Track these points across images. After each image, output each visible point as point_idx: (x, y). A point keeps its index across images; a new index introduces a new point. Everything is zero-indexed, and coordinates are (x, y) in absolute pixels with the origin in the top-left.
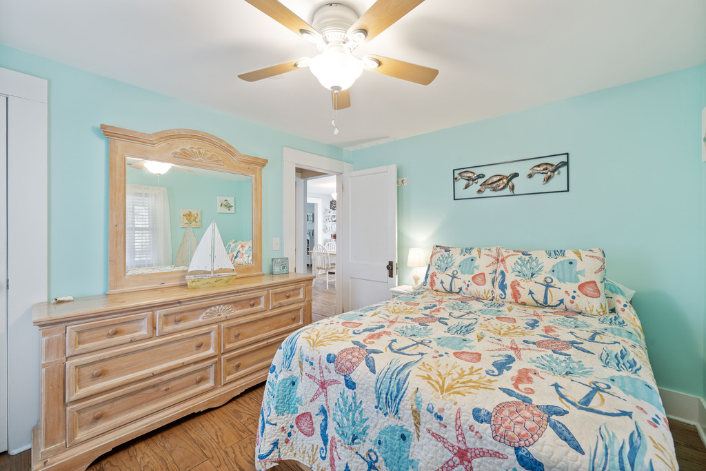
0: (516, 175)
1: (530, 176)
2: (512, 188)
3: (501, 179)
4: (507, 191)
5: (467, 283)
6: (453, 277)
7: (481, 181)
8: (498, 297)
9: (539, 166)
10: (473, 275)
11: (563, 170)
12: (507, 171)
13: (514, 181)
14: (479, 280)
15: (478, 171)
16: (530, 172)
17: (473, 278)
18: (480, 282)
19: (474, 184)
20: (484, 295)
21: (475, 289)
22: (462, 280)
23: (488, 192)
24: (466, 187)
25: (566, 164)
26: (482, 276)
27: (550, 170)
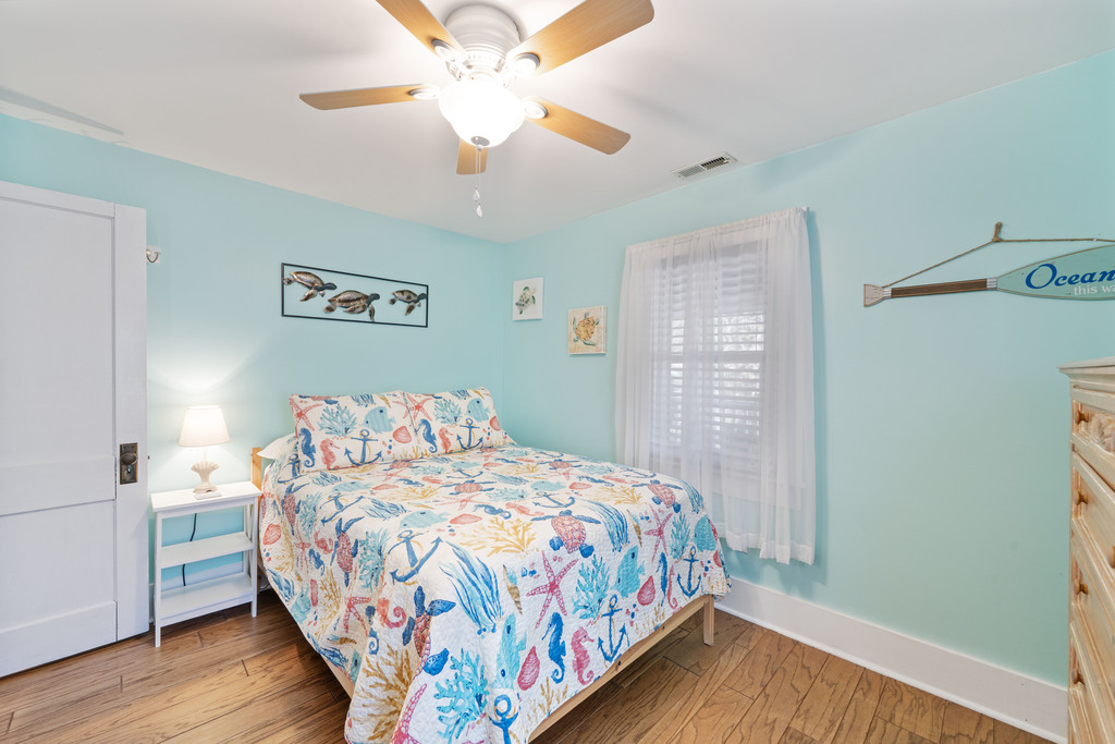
0: (376, 297)
1: (393, 302)
2: (372, 313)
3: (358, 299)
4: (365, 316)
5: (389, 443)
6: (365, 440)
7: (330, 294)
8: (428, 452)
9: (402, 292)
10: (392, 433)
11: (423, 302)
12: (367, 288)
13: (374, 303)
14: (402, 435)
15: (326, 278)
16: (393, 297)
17: (395, 435)
18: (405, 439)
19: (319, 296)
20: (413, 454)
21: (400, 450)
22: (380, 442)
23: (339, 312)
24: (307, 298)
25: (425, 296)
26: (404, 430)
27: (412, 300)
